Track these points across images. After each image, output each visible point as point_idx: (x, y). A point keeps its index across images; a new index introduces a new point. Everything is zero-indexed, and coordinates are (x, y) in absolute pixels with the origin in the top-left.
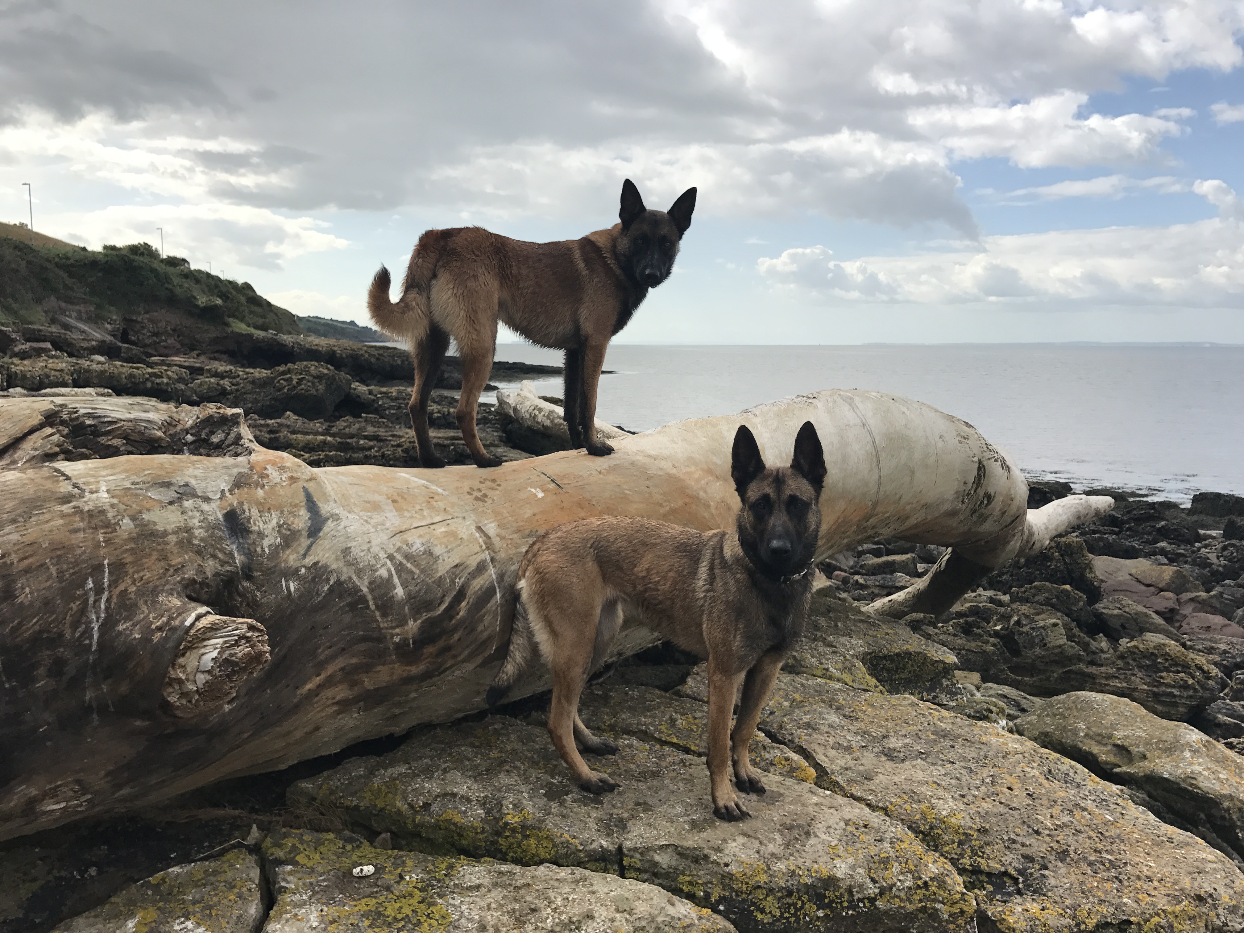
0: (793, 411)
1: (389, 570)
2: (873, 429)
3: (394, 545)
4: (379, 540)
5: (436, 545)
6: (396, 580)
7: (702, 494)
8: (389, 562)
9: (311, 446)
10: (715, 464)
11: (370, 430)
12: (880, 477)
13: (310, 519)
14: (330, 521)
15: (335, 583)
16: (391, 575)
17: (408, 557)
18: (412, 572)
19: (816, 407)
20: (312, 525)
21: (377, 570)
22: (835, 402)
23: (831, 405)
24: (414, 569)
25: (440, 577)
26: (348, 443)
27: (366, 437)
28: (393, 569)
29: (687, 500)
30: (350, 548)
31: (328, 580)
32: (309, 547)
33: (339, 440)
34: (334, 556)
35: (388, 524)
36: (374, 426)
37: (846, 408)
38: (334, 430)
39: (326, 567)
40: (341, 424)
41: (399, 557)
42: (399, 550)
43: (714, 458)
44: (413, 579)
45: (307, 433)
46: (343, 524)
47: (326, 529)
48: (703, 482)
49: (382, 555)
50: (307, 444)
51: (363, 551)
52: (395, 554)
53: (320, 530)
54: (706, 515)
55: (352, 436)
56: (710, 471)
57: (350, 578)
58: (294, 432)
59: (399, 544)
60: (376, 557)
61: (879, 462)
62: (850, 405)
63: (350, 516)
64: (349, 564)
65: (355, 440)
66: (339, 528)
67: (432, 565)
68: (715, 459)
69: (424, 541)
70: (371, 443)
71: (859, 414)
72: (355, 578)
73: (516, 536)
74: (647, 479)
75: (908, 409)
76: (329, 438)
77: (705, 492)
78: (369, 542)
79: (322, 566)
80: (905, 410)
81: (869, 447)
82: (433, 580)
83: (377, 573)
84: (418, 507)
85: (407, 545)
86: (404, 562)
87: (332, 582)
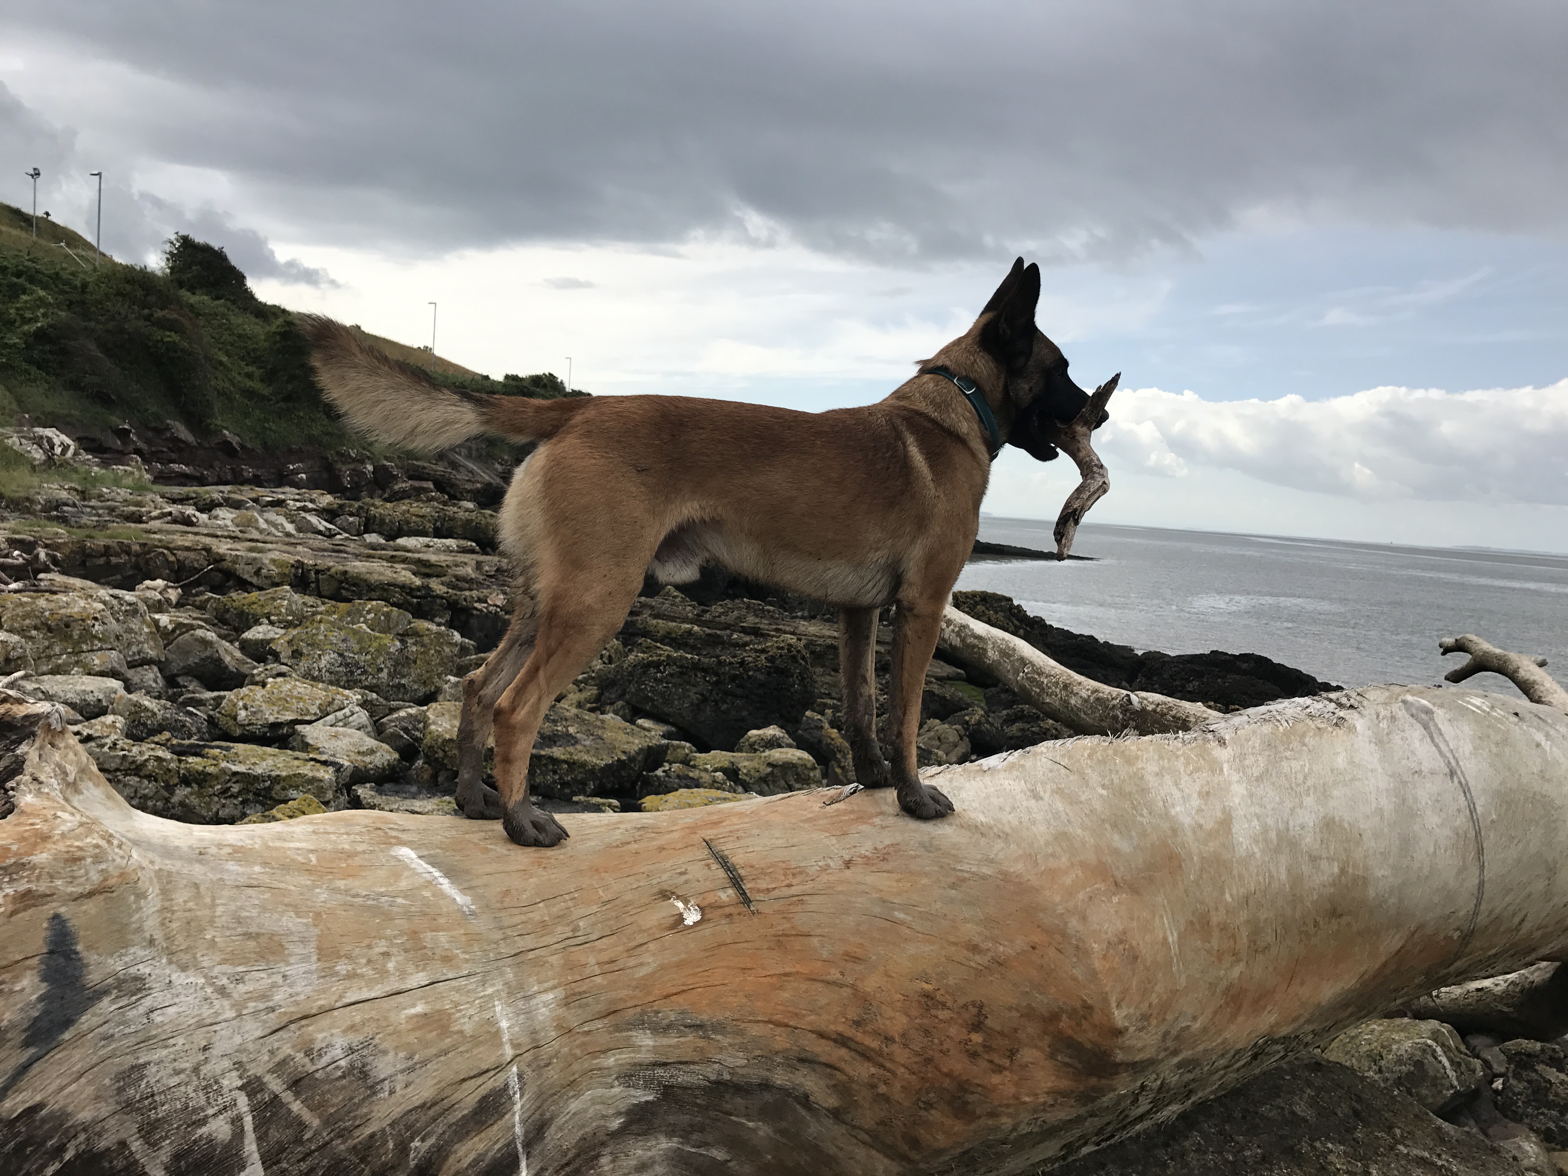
0: (1303, 735)
1: (237, 1121)
2: (1472, 783)
3: (272, 1052)
4: (238, 1040)
5: (385, 1052)
6: (251, 1147)
7: (1074, 923)
8: (243, 1102)
9: (674, 635)
10: (1116, 852)
11: (751, 620)
12: (1481, 884)
13: (41, 999)
14: (106, 1001)
15: (77, 1156)
16: (239, 1134)
17: (297, 1084)
18: (302, 1126)
19: (1352, 729)
20: (45, 1013)
21: (204, 1122)
22: (1393, 718)
23: (1384, 725)
24: (307, 1116)
25: (372, 1136)
26: (719, 636)
27: (744, 630)
28: (248, 1122)
29: (1037, 937)
30: (145, 1065)
31: (61, 1149)
32: (25, 1068)
33: (708, 631)
34: (90, 1090)
35: (278, 997)
36: (756, 616)
37: (1416, 733)
38: (707, 616)
39: (62, 1116)
40: (717, 609)
41: (275, 1085)
42: (280, 1067)
43: (1116, 837)
44: (299, 1141)
45: (673, 619)
46: (147, 1002)
47: (87, 1020)
48: (1081, 896)
49: (232, 1081)
50: (669, 633)
51: (177, 1072)
52: (267, 1078)
53: (68, 1023)
54: (1078, 972)
55: (727, 627)
56: (1101, 871)
57: (123, 1144)
58: (657, 616)
59: (287, 1050)
60: (211, 1087)
61: (1480, 851)
62: (1426, 727)
63: (179, 978)
64: (128, 1107)
65: (728, 632)
66: (131, 1014)
67: (358, 1106)
68: (1118, 841)
69: (355, 1039)
70: (747, 639)
71: (1442, 746)
72: (136, 1145)
73: (599, 1024)
74: (953, 886)
75: (1547, 736)
76: (696, 628)
77: (1084, 918)
78: (205, 1049)
79: (52, 1116)
80: (1539, 737)
81: (1462, 821)
82: (351, 1143)
83: (204, 1130)
84: (381, 947)
85: (308, 1053)
86: (287, 1097)
87: (68, 1156)
